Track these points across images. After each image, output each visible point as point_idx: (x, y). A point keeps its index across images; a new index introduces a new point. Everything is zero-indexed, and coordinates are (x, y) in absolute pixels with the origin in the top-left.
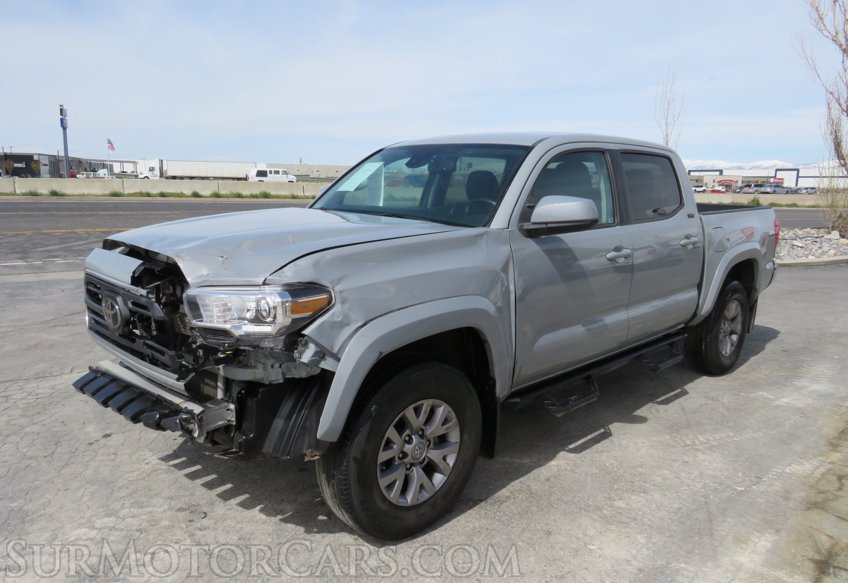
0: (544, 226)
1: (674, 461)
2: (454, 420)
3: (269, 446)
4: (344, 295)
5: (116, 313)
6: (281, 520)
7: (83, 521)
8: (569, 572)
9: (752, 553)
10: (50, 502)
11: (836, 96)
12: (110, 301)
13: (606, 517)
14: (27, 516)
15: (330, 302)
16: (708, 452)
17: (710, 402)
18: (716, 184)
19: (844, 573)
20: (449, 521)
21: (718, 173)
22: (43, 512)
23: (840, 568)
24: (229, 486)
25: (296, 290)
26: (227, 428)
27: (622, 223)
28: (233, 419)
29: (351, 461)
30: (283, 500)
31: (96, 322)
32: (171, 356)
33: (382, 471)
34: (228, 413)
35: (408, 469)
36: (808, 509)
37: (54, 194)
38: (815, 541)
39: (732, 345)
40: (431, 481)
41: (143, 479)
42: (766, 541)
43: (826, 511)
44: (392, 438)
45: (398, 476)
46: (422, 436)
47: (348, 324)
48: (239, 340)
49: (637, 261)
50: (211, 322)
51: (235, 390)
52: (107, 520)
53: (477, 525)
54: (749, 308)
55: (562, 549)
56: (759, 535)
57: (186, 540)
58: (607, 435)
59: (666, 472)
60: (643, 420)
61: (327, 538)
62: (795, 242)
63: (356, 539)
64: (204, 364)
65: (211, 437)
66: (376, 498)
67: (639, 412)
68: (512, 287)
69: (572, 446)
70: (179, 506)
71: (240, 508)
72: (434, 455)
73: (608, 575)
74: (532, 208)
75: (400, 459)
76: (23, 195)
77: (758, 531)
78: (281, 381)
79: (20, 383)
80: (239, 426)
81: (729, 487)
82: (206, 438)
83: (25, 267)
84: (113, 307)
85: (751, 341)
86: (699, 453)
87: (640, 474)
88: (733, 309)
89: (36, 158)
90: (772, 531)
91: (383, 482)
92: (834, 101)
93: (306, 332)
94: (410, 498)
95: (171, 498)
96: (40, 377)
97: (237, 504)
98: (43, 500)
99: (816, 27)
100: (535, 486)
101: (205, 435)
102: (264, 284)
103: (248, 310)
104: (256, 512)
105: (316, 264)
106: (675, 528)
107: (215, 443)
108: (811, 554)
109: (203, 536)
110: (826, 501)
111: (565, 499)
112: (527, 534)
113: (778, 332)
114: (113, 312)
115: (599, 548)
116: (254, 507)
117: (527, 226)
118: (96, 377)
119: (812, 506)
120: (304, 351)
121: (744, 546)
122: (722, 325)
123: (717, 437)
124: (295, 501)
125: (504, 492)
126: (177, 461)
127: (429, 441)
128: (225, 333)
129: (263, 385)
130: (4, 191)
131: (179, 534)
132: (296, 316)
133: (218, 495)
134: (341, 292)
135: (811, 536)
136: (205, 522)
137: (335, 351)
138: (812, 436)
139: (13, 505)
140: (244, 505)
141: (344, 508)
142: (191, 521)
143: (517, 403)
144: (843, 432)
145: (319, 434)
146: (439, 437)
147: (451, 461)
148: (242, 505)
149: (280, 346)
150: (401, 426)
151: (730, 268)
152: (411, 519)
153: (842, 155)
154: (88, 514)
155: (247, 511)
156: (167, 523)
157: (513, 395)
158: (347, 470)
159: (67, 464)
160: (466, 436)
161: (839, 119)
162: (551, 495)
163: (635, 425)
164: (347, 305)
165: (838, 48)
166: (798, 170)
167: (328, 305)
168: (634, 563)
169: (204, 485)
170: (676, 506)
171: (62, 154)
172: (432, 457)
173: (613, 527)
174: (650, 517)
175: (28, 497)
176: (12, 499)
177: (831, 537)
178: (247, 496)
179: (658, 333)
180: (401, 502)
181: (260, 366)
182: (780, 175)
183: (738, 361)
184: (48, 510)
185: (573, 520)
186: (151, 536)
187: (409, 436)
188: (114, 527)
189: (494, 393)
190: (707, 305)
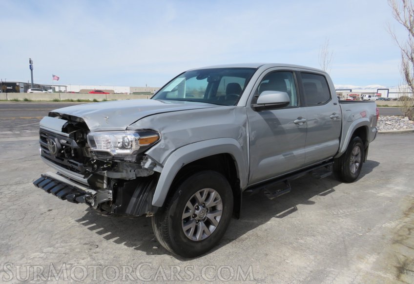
0: (263, 105)
1: (328, 222)
2: (220, 199)
3: (129, 210)
4: (165, 135)
5: (54, 147)
6: (135, 249)
7: (37, 249)
8: (276, 273)
9: (367, 264)
10: (21, 241)
11: (406, 52)
12: (51, 140)
13: (294, 247)
14: (10, 247)
15: (158, 139)
16: (344, 217)
17: (346, 194)
18: (349, 96)
19: (411, 273)
20: (217, 249)
21: (349, 91)
22: (18, 245)
23: (410, 271)
24: (109, 233)
25: (142, 133)
26: (108, 202)
27: (302, 106)
28: (111, 198)
29: (169, 218)
30: (136, 240)
31: (45, 152)
32: (81, 166)
33: (184, 223)
34: (109, 195)
35: (197, 223)
36: (394, 243)
37: (26, 100)
38: (397, 258)
39: (356, 168)
40: (208, 229)
41: (67, 230)
42: (373, 258)
43: (403, 244)
44: (189, 206)
45: (192, 226)
46: (204, 207)
47: (167, 150)
48: (114, 157)
49: (309, 126)
50: (100, 148)
51: (112, 183)
52: (49, 249)
53: (231, 251)
54: (364, 150)
55: (273, 262)
56: (370, 255)
57: (88, 258)
58: (295, 210)
59: (324, 227)
60: (313, 203)
61: (157, 257)
62: (387, 122)
63: (171, 258)
64: (97, 170)
65: (101, 206)
66: (181, 236)
67: (311, 199)
68: (248, 135)
69: (278, 215)
70: (84, 242)
71: (115, 243)
72: (210, 216)
73: (296, 274)
74: (257, 97)
75: (193, 217)
76: (11, 101)
77: (369, 254)
78: (135, 178)
79: (8, 186)
80: (114, 201)
81: (355, 233)
82: (98, 207)
83: (11, 134)
84: (53, 144)
85: (365, 167)
86: (340, 218)
87: (311, 227)
88: (356, 150)
89: (17, 84)
90: (376, 253)
91: (185, 228)
92: (405, 54)
93: (147, 153)
94: (198, 237)
95: (81, 239)
96: (17, 184)
97: (113, 242)
98: (18, 240)
99: (396, 18)
100: (260, 233)
101: (97, 205)
102: (126, 129)
103: (119, 143)
104: (122, 245)
105: (152, 120)
106: (328, 252)
107: (102, 210)
108: (395, 264)
109: (97, 256)
110: (402, 240)
111: (275, 239)
112: (256, 255)
113: (379, 163)
114: (53, 146)
115: (291, 262)
116: (122, 243)
117: (255, 105)
118: (44, 180)
119: (396, 242)
120: (146, 163)
121: (362, 260)
122: (351, 158)
123: (349, 210)
124: (142, 240)
125: (244, 236)
126: (84, 222)
127: (207, 209)
128: (107, 154)
129: (126, 181)
130: (2, 99)
131: (84, 255)
132: (142, 145)
133: (104, 237)
134: (164, 134)
135: (395, 256)
136: (97, 250)
137: (161, 162)
138: (395, 210)
139: (3, 242)
140: (117, 242)
141: (166, 241)
142: (90, 249)
143: (251, 192)
144: (410, 208)
145: (153, 203)
146: (212, 207)
147: (218, 219)
148: (116, 242)
149: (134, 160)
150: (194, 201)
151: (354, 130)
152: (198, 247)
153: (409, 80)
154: (40, 246)
155: (118, 245)
156: (79, 250)
157: (248, 188)
158: (167, 222)
159: (30, 223)
160: (225, 207)
161: (408, 63)
162: (268, 237)
163: (309, 205)
164: (167, 140)
165: (406, 29)
166: (388, 89)
167: (158, 140)
168: (308, 268)
169: (97, 233)
170: (329, 242)
171: (30, 82)
172: (209, 217)
173: (298, 252)
174: (316, 247)
175: (11, 239)
176: (3, 239)
177: (405, 256)
178: (118, 238)
179: (320, 161)
180: (194, 239)
181: (125, 171)
182: (380, 92)
183: (359, 176)
184: (20, 244)
185: (278, 249)
186: (71, 256)
187: (197, 206)
188: (53, 252)
189: (240, 187)
190: (344, 148)
